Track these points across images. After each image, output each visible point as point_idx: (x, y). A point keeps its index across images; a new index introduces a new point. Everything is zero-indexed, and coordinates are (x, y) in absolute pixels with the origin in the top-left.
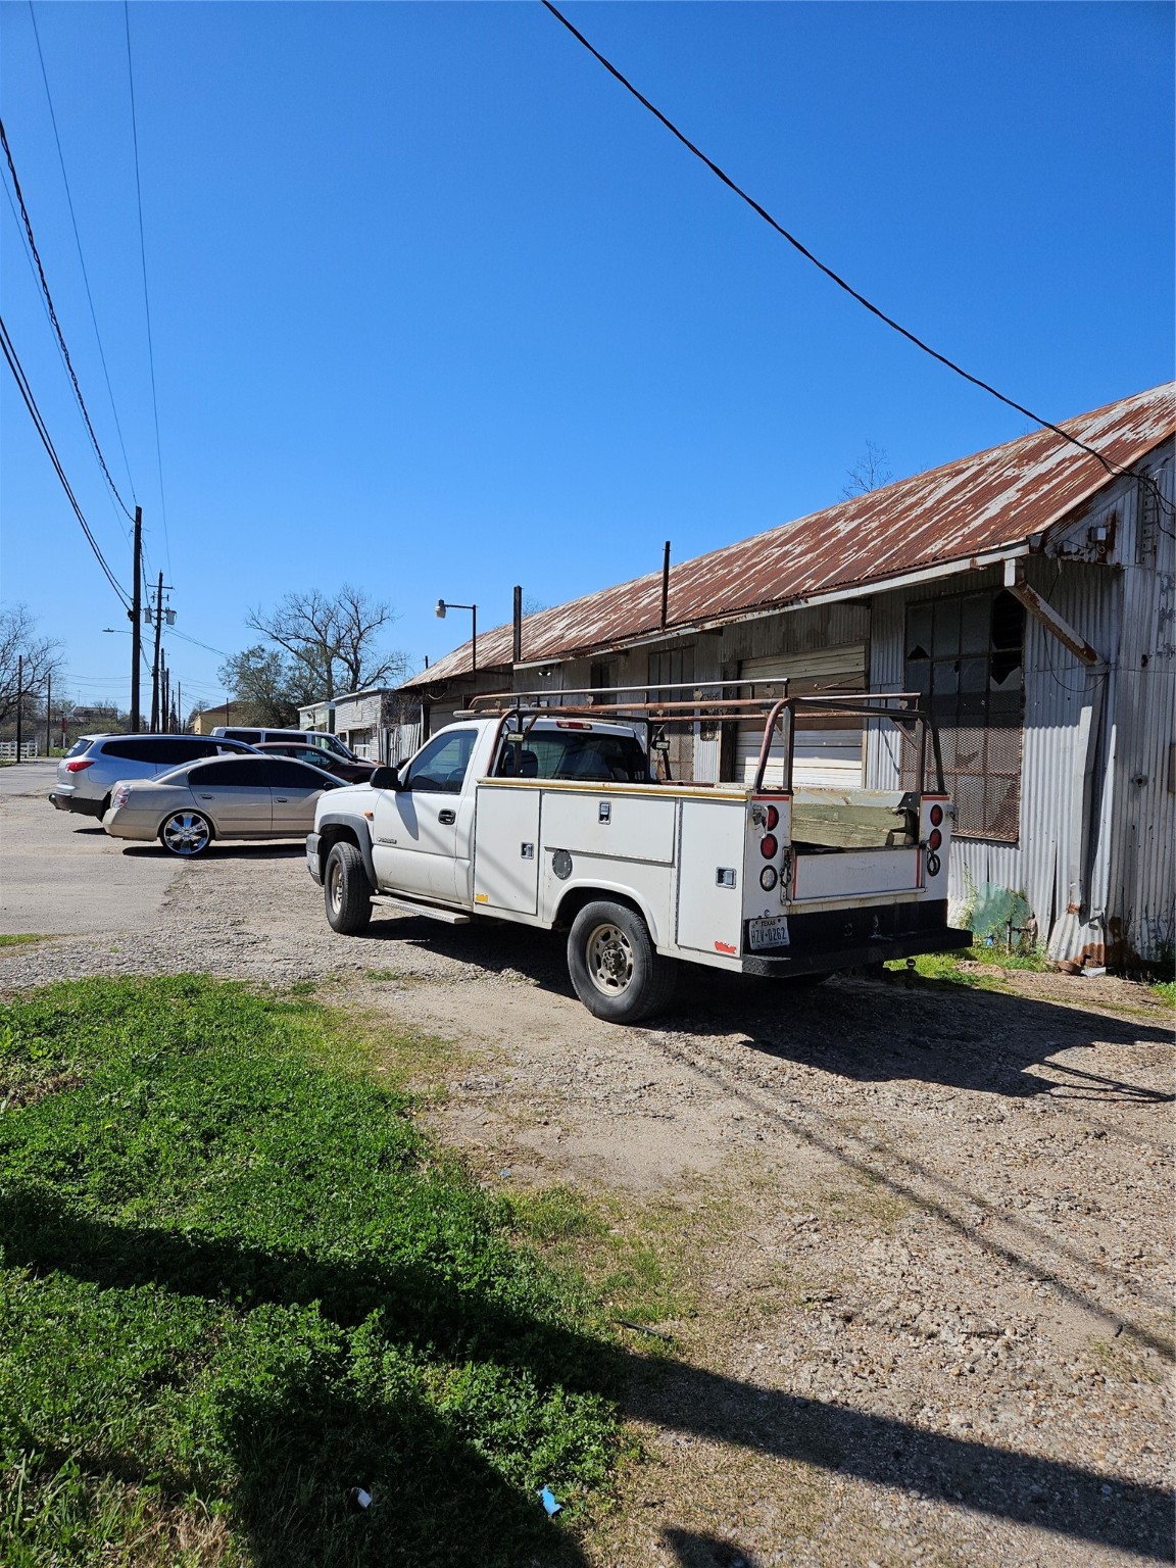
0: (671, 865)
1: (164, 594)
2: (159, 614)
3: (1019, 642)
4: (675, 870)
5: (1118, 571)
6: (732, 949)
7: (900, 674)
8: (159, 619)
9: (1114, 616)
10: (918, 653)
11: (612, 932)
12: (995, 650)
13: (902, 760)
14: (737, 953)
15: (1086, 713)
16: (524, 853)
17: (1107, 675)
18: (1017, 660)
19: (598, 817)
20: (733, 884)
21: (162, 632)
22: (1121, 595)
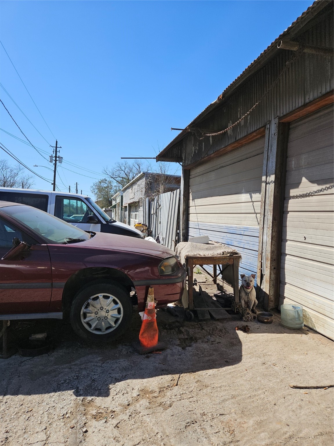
1: (58, 150)
2: (56, 159)
8: (56, 161)
21: (57, 166)
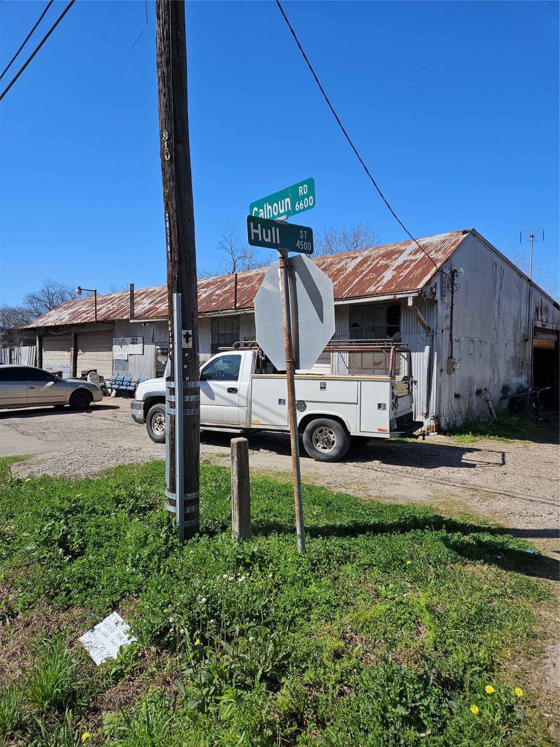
0: (357, 404)
3: (399, 323)
4: (358, 406)
5: (436, 302)
6: (386, 431)
7: (348, 332)
9: (435, 316)
10: (355, 325)
11: (324, 430)
12: (388, 325)
13: (349, 364)
14: (388, 432)
15: (427, 348)
16: (280, 403)
17: (433, 336)
18: (398, 329)
19: (320, 388)
20: (385, 409)
22: (437, 310)
